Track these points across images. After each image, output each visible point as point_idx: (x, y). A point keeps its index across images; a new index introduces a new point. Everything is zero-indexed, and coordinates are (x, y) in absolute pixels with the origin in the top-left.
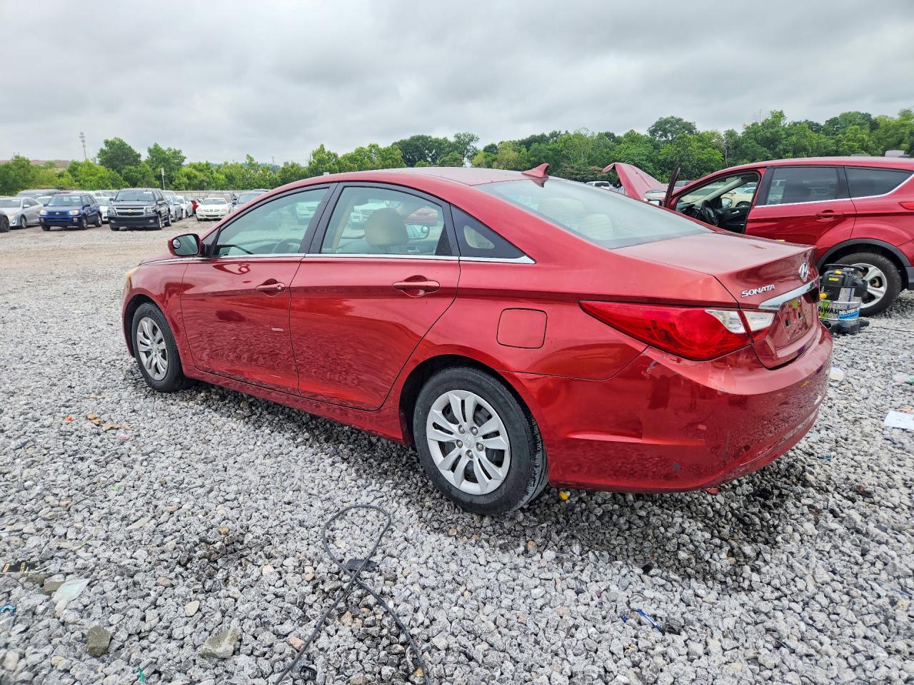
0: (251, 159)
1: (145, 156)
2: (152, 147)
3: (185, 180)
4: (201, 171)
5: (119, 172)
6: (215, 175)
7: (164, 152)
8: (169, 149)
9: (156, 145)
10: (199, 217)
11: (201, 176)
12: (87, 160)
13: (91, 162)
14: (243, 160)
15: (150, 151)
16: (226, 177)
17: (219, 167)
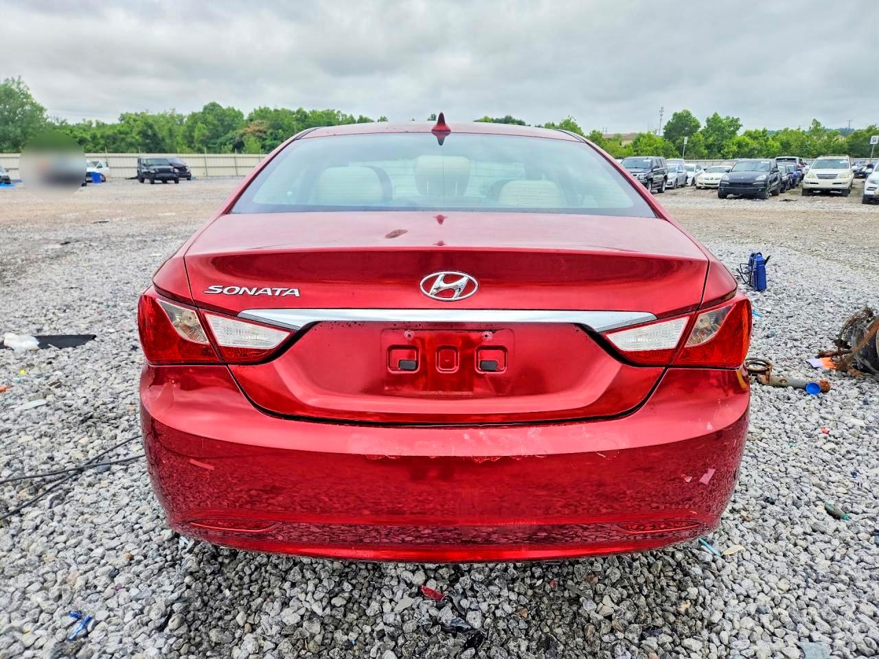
0: (818, 124)
1: (703, 125)
2: (711, 116)
3: (735, 148)
4: (755, 138)
5: (674, 142)
6: (770, 142)
7: (721, 121)
8: (728, 118)
9: (716, 115)
10: (698, 185)
11: (754, 144)
12: (649, 132)
13: (652, 133)
14: (806, 127)
15: (708, 121)
16: (781, 144)
17: (777, 133)
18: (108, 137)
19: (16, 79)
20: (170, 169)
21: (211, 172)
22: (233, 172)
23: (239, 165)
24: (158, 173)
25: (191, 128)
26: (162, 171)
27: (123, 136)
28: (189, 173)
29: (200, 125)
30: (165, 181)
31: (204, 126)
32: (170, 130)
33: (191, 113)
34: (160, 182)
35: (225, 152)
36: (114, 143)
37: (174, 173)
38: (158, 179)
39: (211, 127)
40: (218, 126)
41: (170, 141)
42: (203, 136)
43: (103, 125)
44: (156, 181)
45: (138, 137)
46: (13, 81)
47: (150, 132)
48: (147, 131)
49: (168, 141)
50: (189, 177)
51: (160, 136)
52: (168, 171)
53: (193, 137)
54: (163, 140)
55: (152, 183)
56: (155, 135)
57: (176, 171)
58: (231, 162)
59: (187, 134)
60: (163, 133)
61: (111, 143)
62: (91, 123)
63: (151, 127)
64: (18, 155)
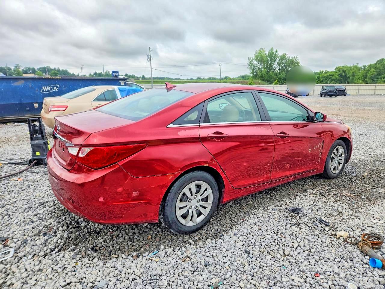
18: (324, 77)
19: (296, 57)
20: (334, 91)
21: (361, 92)
22: (373, 92)
23: (377, 89)
24: (328, 92)
25: (367, 71)
26: (330, 92)
27: (331, 76)
28: (346, 92)
29: (372, 69)
30: (331, 96)
31: (375, 70)
32: (353, 73)
33: (369, 64)
34: (329, 96)
35: (380, 83)
36: (326, 79)
37: (335, 93)
38: (327, 95)
39: (378, 70)
40: (382, 70)
41: (352, 78)
42: (373, 75)
43: (328, 72)
44: (326, 96)
45: (337, 77)
46: (295, 57)
47: (343, 74)
48: (342, 74)
49: (351, 78)
50: (345, 95)
51: (348, 75)
52: (333, 92)
53: (367, 76)
54: (349, 77)
55: (324, 97)
56: (345, 75)
57: (337, 91)
58: (373, 88)
59: (364, 74)
60: (349, 74)
61: (325, 80)
62: (323, 71)
63: (344, 72)
64: (286, 85)
